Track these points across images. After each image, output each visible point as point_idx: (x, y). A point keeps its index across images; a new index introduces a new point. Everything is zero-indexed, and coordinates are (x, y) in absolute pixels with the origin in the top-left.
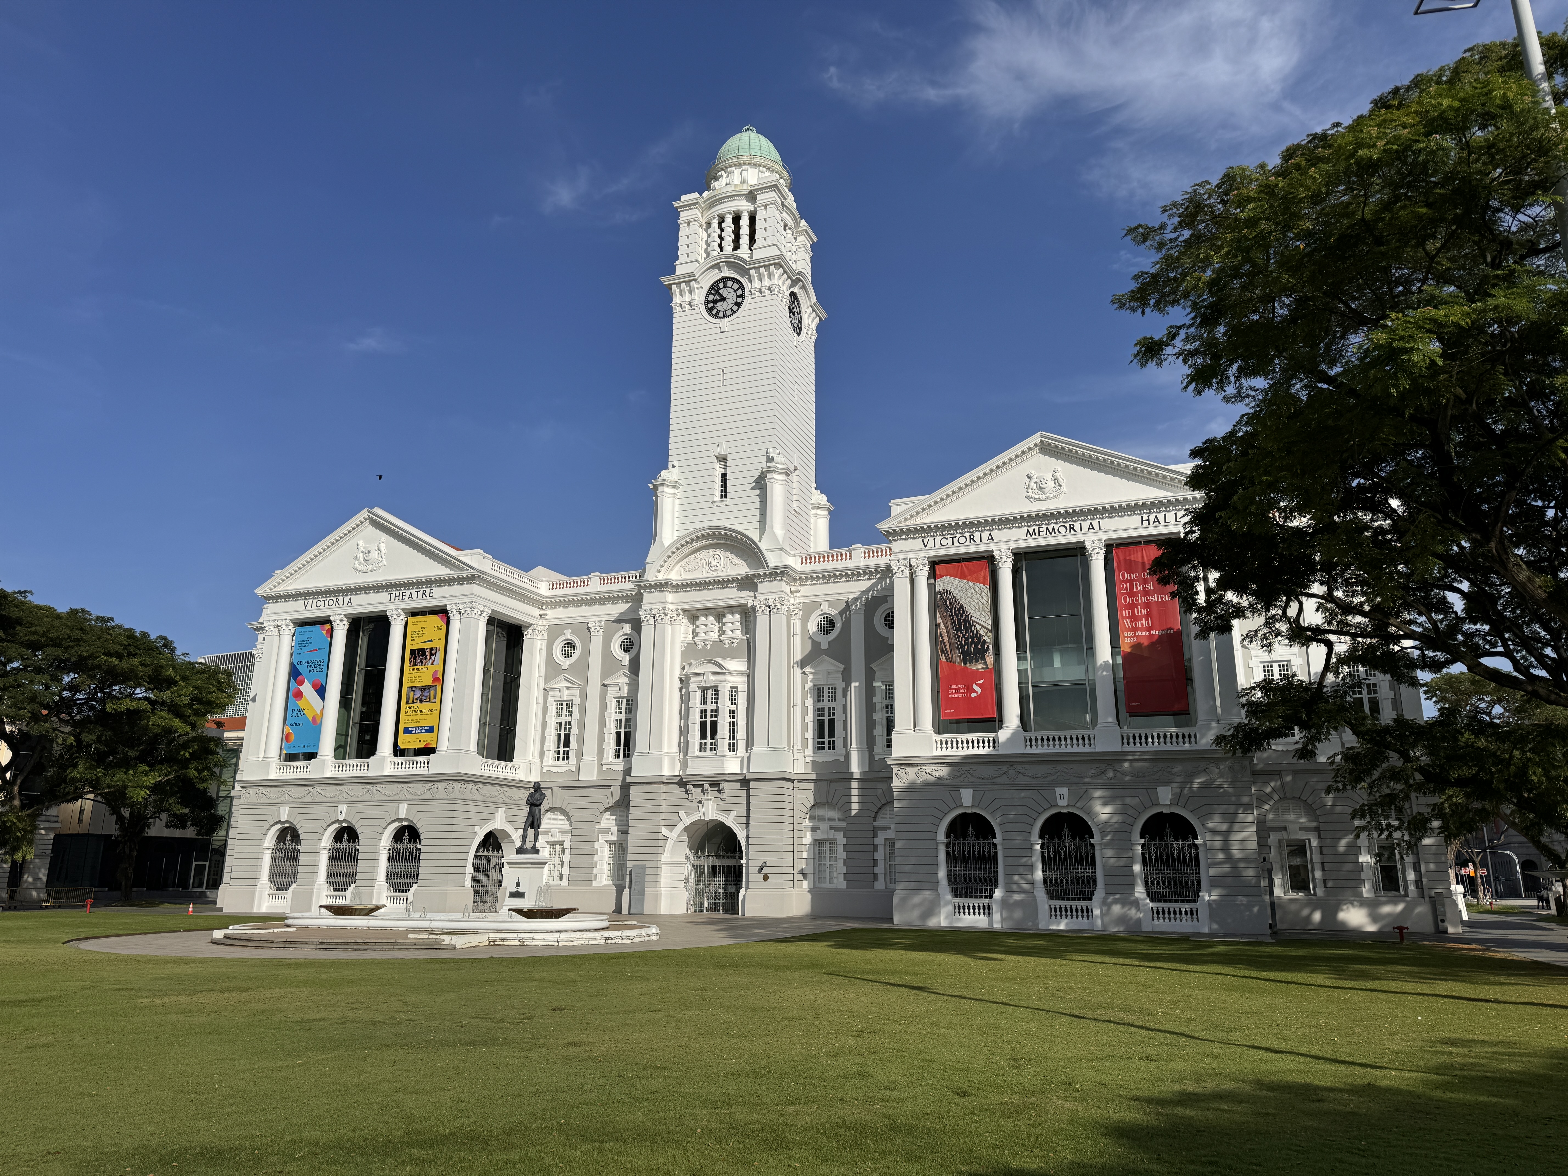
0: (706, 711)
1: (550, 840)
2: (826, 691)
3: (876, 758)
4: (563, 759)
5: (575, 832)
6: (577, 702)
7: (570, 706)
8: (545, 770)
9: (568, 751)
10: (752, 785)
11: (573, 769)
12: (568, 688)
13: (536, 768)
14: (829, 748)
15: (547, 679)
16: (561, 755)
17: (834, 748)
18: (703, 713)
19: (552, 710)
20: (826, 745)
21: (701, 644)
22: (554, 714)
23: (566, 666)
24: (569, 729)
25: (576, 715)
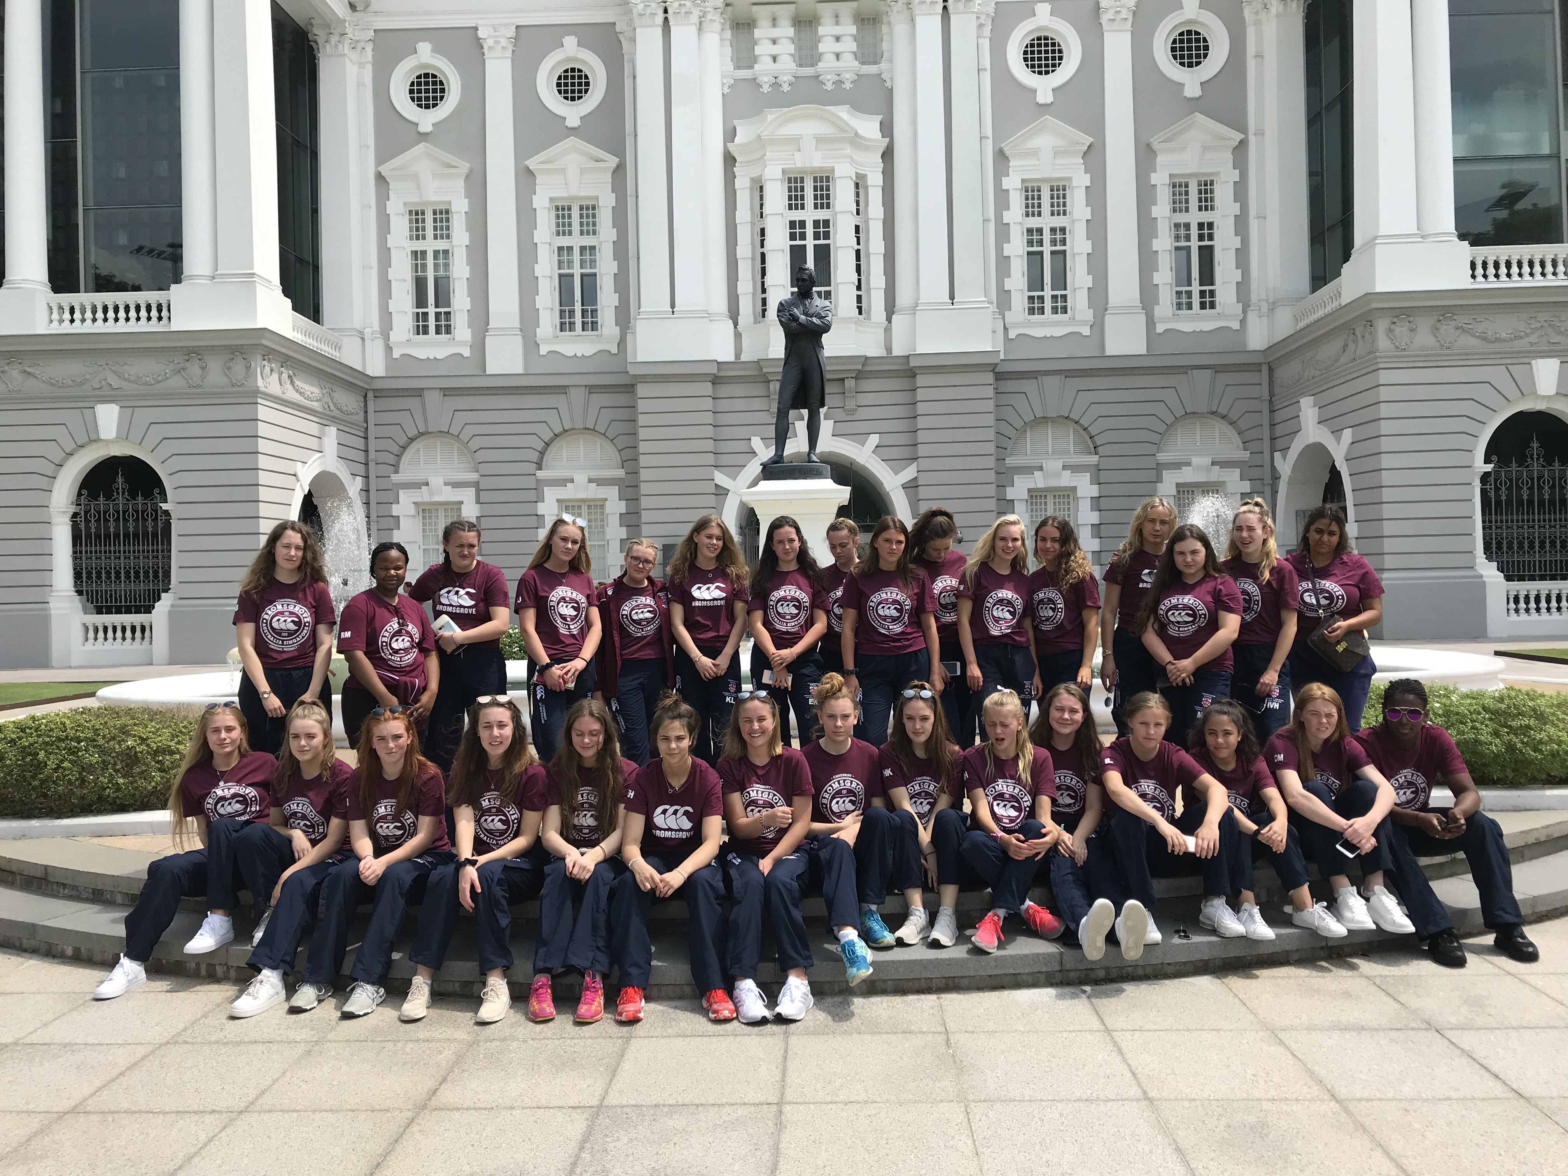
0: (803, 224)
1: (427, 499)
2: (1046, 195)
3: (1160, 328)
4: (438, 332)
5: (485, 483)
6: (460, 206)
7: (443, 216)
8: (396, 354)
9: (448, 314)
10: (921, 380)
11: (466, 353)
12: (436, 176)
13: (376, 350)
14: (1055, 310)
15: (385, 153)
16: (432, 323)
17: (1065, 310)
18: (796, 229)
19: (400, 226)
20: (1048, 304)
21: (766, 80)
22: (407, 233)
23: (426, 127)
24: (447, 265)
25: (460, 236)
